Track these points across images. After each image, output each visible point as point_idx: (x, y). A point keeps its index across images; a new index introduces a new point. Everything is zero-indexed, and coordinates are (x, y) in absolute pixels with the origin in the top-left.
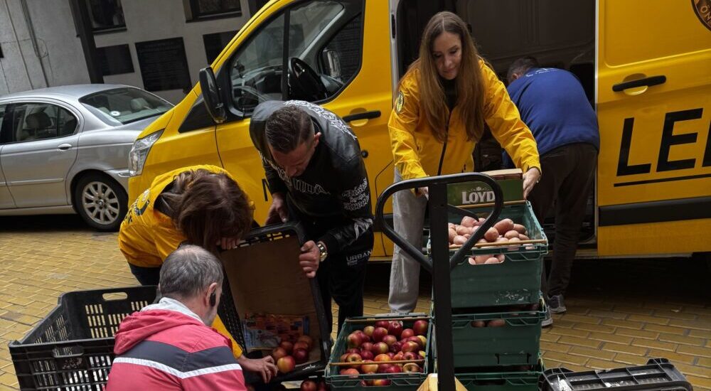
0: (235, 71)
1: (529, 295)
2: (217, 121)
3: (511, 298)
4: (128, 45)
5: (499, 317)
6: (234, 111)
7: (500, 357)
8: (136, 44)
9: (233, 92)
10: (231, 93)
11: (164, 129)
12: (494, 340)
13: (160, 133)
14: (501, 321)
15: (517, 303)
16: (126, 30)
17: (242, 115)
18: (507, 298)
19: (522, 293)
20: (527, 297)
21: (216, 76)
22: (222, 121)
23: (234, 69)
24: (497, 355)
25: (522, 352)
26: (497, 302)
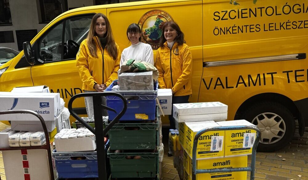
0: (42, 44)
1: (151, 145)
2: (31, 64)
3: (143, 146)
4: (12, 31)
5: (138, 155)
6: (39, 60)
7: (139, 173)
8: (16, 31)
9: (40, 53)
10: (39, 53)
11: (8, 67)
12: (136, 165)
13: (7, 68)
14: (139, 157)
15: (146, 149)
16: (12, 25)
17: (43, 62)
18: (142, 146)
19: (148, 144)
20: (150, 146)
21: (32, 46)
22: (33, 64)
23: (42, 43)
24: (138, 172)
25: (149, 171)
26: (137, 148)
